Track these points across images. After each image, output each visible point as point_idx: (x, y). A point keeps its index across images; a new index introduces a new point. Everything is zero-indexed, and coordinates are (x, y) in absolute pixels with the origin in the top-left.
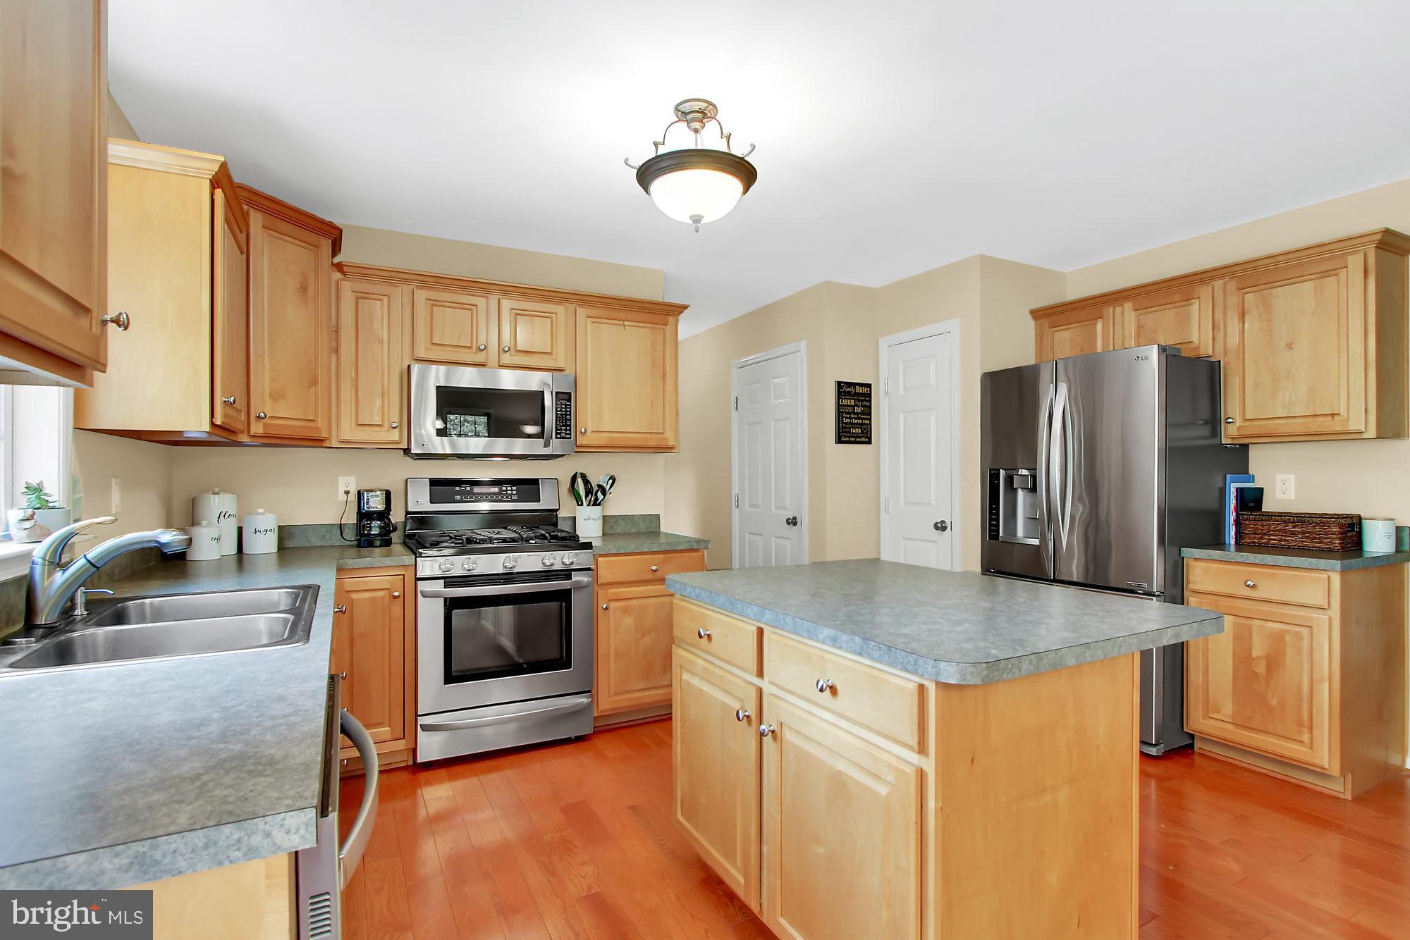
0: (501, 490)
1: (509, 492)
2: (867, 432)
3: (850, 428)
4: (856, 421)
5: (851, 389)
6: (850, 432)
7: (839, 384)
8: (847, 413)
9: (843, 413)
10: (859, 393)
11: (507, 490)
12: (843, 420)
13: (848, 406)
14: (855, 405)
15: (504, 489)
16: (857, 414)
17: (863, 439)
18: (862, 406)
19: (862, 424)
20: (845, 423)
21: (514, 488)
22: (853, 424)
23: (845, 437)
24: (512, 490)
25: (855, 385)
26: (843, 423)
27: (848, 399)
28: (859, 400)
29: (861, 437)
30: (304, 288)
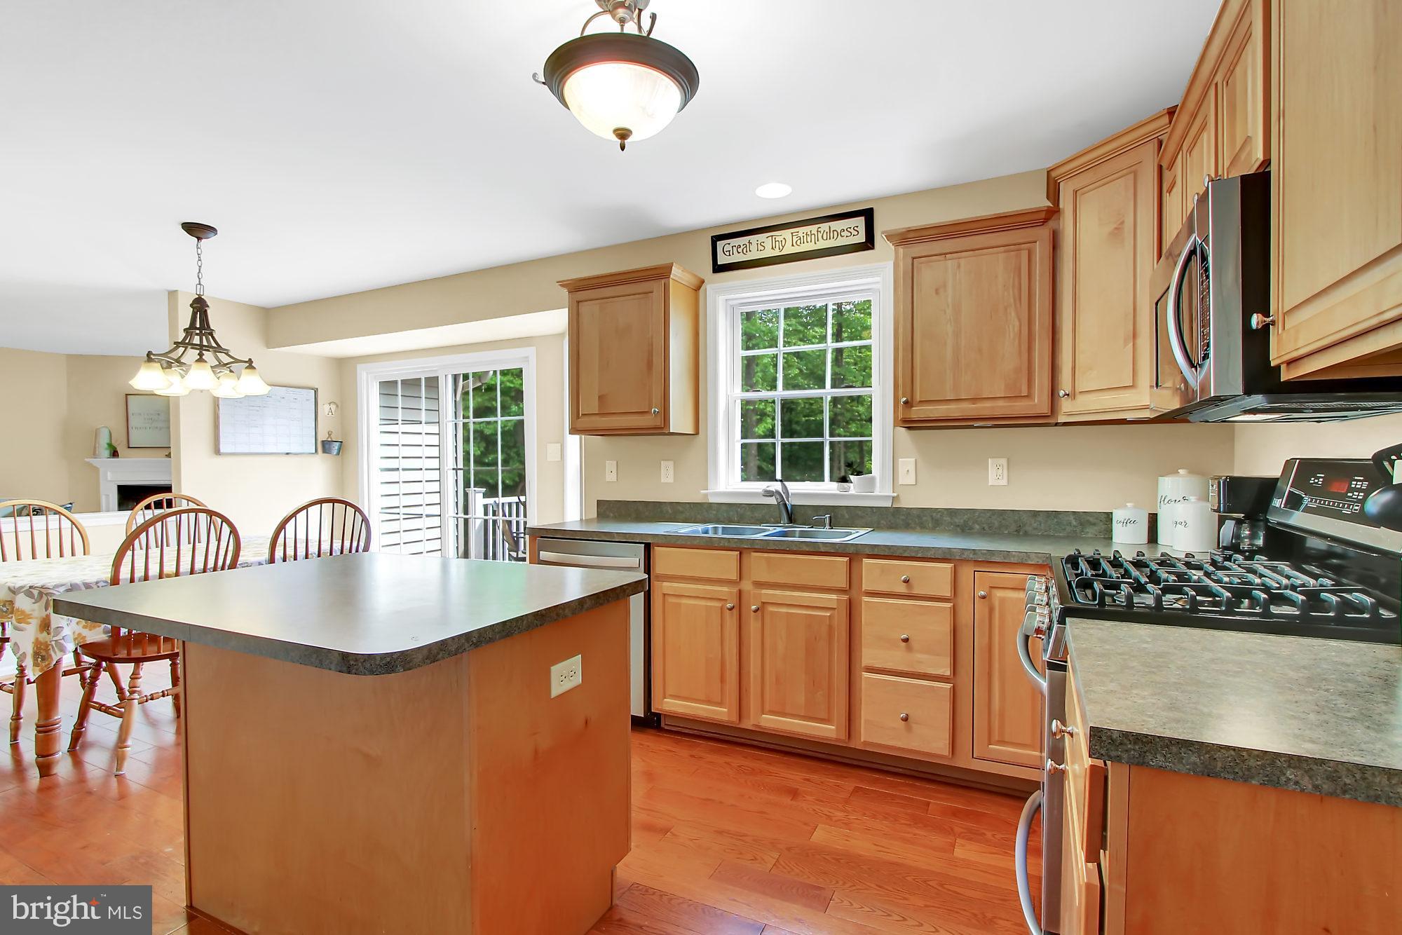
1: (1356, 494)
21: (1365, 485)
24: (1360, 490)
30: (1119, 228)
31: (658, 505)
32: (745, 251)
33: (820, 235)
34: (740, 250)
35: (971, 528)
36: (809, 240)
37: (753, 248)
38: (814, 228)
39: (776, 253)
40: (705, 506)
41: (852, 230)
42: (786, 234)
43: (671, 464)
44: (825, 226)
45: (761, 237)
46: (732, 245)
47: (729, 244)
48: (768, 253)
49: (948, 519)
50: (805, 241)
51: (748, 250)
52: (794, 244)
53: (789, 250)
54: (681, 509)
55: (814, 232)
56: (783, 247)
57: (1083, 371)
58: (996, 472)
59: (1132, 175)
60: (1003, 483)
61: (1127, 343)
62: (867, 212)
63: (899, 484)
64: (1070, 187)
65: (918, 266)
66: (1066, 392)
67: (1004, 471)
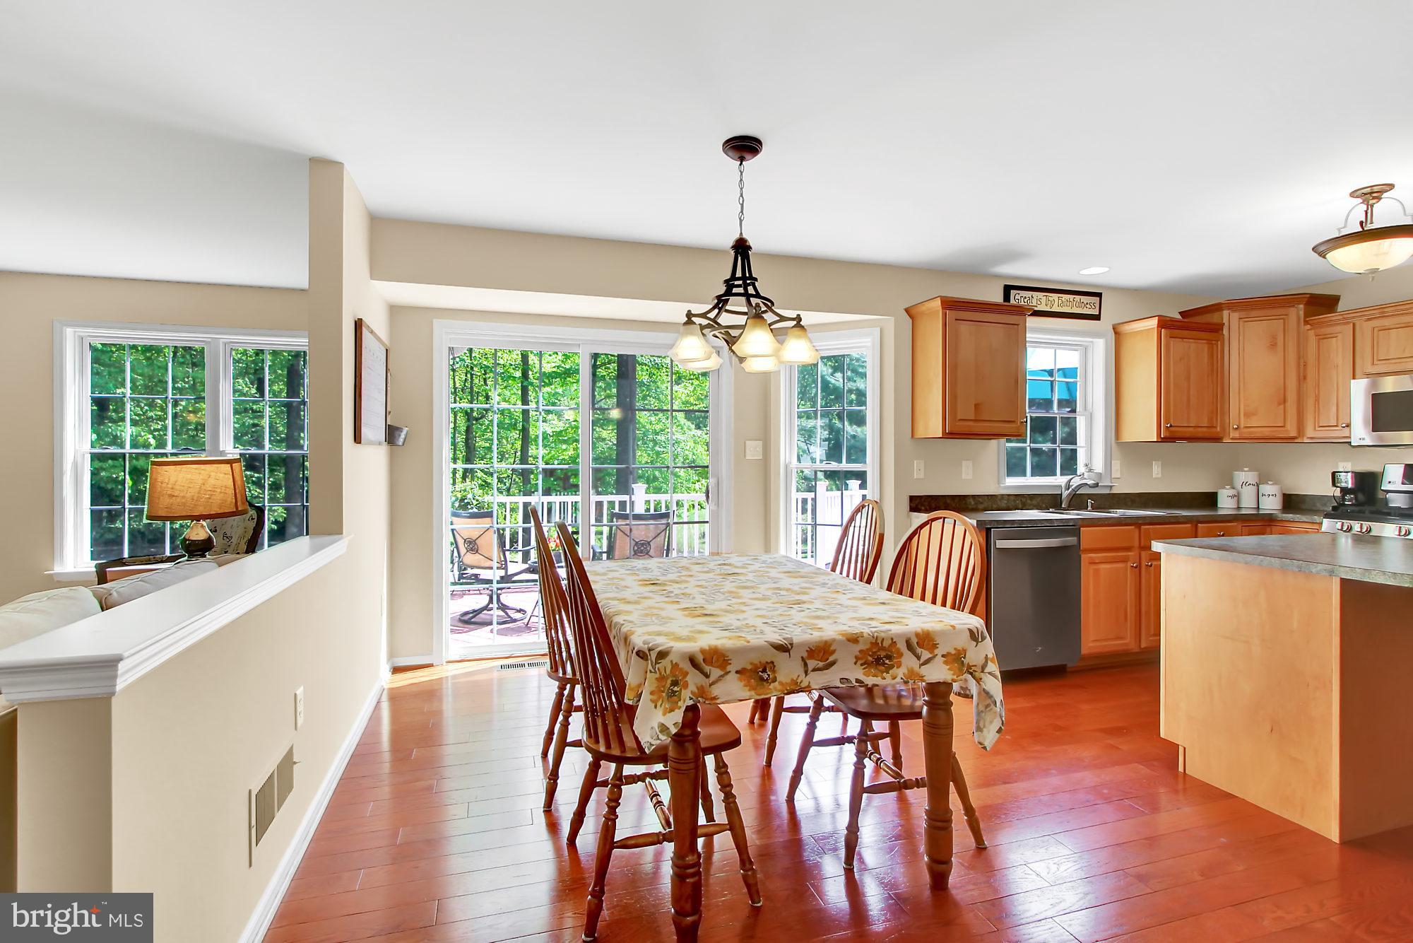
30: (1273, 345)
31: (963, 498)
33: (1074, 304)
34: (1025, 300)
36: (1069, 305)
37: (1034, 301)
38: (1072, 297)
39: (1048, 309)
40: (999, 497)
41: (1091, 305)
42: (1055, 296)
43: (970, 463)
44: (1078, 298)
45: (1040, 294)
46: (1021, 295)
47: (1019, 294)
48: (1043, 308)
50: (1066, 305)
51: (1031, 302)
52: (1059, 305)
53: (1056, 309)
54: (980, 500)
55: (1071, 300)
56: (1052, 305)
57: (1247, 415)
58: (1156, 469)
59: (1282, 321)
60: (1160, 476)
61: (1279, 404)
62: (1099, 295)
63: (1113, 477)
64: (1235, 316)
65: (1172, 343)
66: (1235, 426)
67: (1160, 469)
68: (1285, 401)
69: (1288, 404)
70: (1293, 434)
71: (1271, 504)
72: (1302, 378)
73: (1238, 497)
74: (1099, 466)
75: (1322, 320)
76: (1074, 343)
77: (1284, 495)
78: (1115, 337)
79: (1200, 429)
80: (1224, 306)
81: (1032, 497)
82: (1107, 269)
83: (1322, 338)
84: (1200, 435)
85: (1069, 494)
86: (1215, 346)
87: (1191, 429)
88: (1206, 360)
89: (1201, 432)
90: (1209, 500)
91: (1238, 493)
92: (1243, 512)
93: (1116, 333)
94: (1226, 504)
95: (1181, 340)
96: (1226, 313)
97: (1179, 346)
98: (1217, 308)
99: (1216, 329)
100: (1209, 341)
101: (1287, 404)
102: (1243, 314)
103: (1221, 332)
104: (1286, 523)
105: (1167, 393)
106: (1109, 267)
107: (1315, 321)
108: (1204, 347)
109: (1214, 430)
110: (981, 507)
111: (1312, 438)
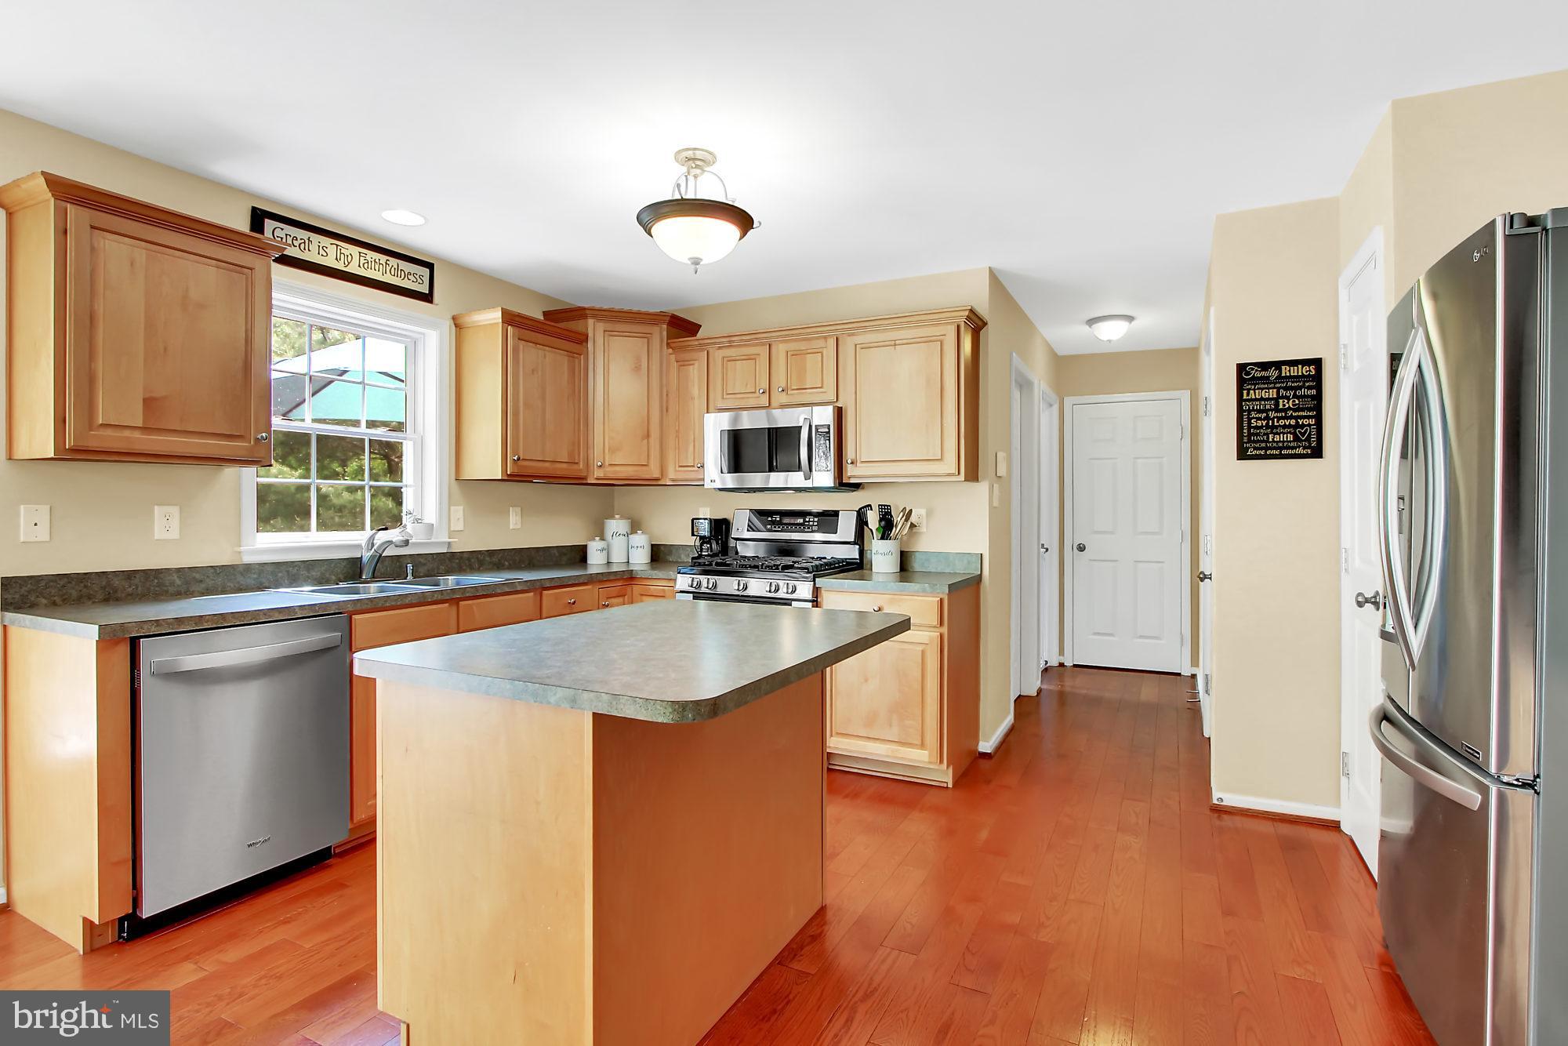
0: (805, 521)
1: (811, 523)
2: (1308, 439)
3: (1267, 435)
4: (1282, 422)
5: (1273, 373)
6: (1267, 441)
7: (1241, 368)
8: (1259, 411)
9: (1249, 411)
10: (1291, 377)
11: (809, 521)
12: (1249, 423)
13: (1262, 399)
14: (1279, 397)
15: (807, 520)
16: (1285, 410)
17: (1300, 451)
18: (1295, 396)
19: (1297, 426)
20: (1257, 427)
21: (816, 519)
22: (1274, 427)
23: (1255, 448)
24: (813, 521)
25: (1278, 365)
26: (1250, 427)
27: (1262, 389)
28: (1286, 389)
29: (1293, 448)
30: (637, 368)
32: (302, 246)
33: (388, 269)
34: (295, 243)
35: (503, 565)
36: (377, 269)
37: (314, 247)
38: (383, 258)
39: (340, 266)
40: (240, 569)
41: (417, 277)
42: (355, 250)
43: (174, 511)
44: (393, 261)
45: (326, 241)
46: (285, 232)
47: (282, 229)
48: (330, 262)
49: (488, 559)
50: (373, 268)
51: (307, 248)
52: (361, 266)
53: (353, 269)
55: (383, 262)
56: (349, 263)
57: (613, 451)
58: (514, 519)
59: (646, 340)
60: (519, 526)
61: (643, 439)
62: (430, 266)
63: (452, 529)
64: (601, 327)
65: (521, 347)
66: (599, 464)
67: (519, 518)
68: (648, 436)
69: (652, 440)
70: (656, 475)
71: (640, 559)
72: (665, 409)
73: (607, 550)
74: (431, 516)
75: (683, 344)
76: (399, 331)
77: (652, 545)
78: (456, 331)
79: (558, 466)
80: (588, 312)
81: (309, 565)
82: (420, 221)
83: (683, 363)
84: (559, 473)
85: (372, 557)
86: (577, 360)
87: (547, 465)
88: (566, 376)
89: (561, 469)
90: (579, 555)
91: (608, 546)
92: (615, 569)
93: (456, 325)
94: (596, 560)
95: (533, 345)
96: (591, 321)
97: (532, 355)
98: (579, 313)
99: (582, 339)
100: (572, 354)
101: (650, 440)
102: (609, 326)
103: (584, 344)
104: (645, 581)
105: (516, 414)
106: (425, 218)
107: (677, 344)
108: (563, 360)
109: (575, 467)
110: (194, 588)
111: (673, 480)
